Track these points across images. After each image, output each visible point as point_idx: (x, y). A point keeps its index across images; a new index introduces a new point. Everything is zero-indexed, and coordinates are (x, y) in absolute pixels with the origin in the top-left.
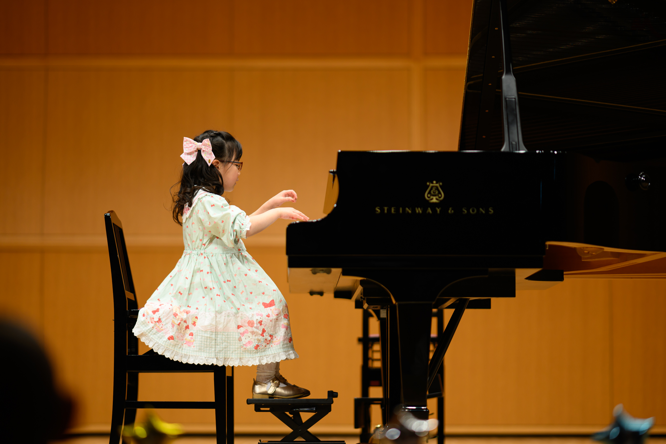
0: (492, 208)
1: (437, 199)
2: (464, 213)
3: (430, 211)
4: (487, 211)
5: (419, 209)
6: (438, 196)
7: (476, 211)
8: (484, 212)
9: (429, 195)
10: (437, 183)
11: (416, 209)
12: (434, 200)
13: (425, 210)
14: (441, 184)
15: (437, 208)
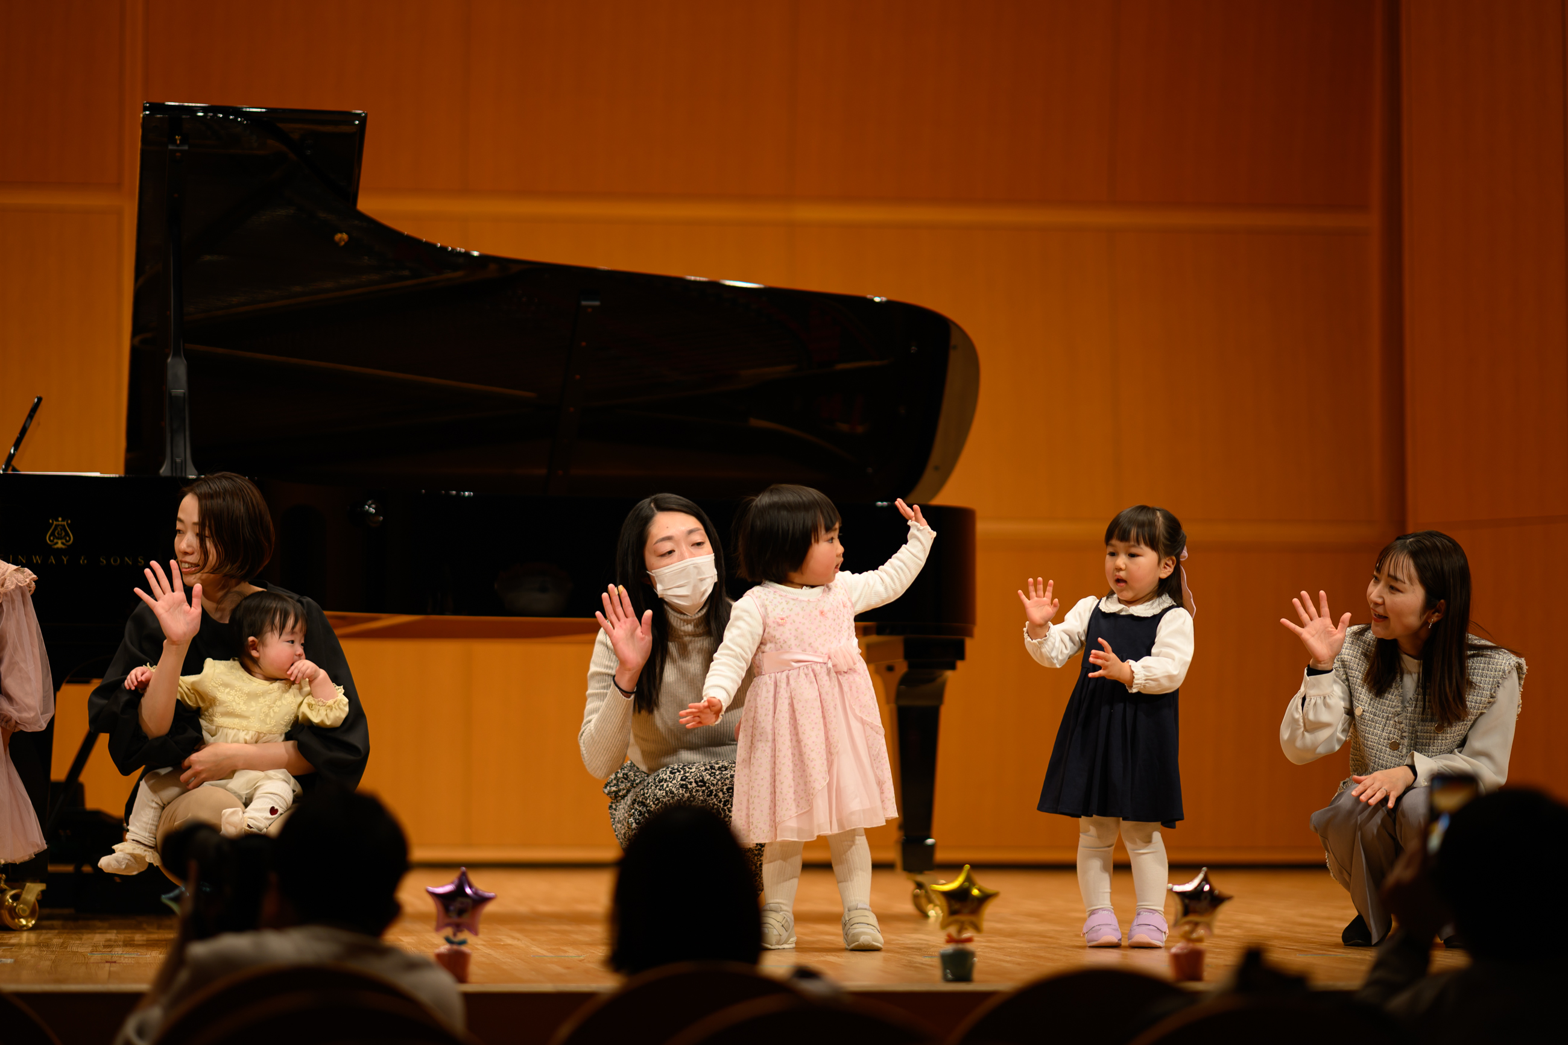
0: (141, 557)
1: (63, 543)
2: (101, 564)
3: (52, 560)
4: (135, 562)
5: (38, 557)
6: (66, 540)
8: (130, 563)
9: (52, 538)
10: (63, 520)
11: (34, 557)
12: (60, 545)
13: (45, 560)
14: (69, 522)
15: (63, 557)
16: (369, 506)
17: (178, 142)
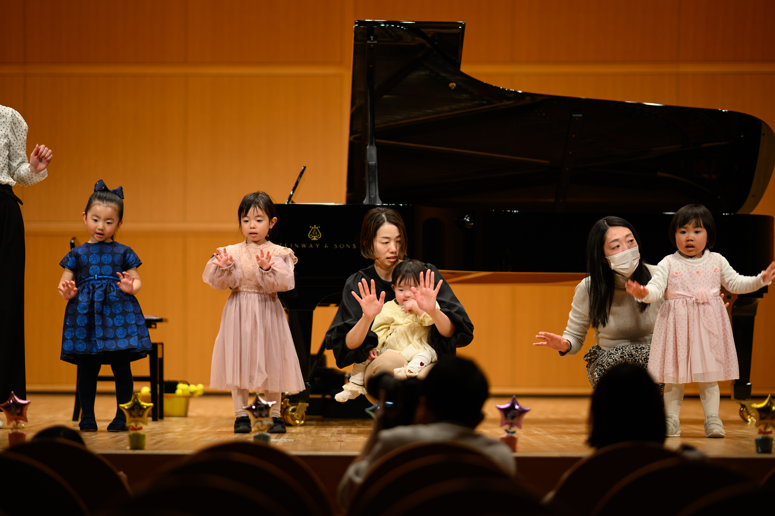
0: (355, 244)
1: (316, 238)
2: (335, 248)
3: (311, 246)
4: (352, 246)
5: (304, 244)
6: (318, 236)
7: (343, 246)
8: (349, 247)
9: (311, 235)
10: (316, 227)
11: (302, 244)
12: (315, 239)
13: (308, 246)
14: (319, 227)
15: (316, 244)
16: (467, 218)
17: (372, 39)
